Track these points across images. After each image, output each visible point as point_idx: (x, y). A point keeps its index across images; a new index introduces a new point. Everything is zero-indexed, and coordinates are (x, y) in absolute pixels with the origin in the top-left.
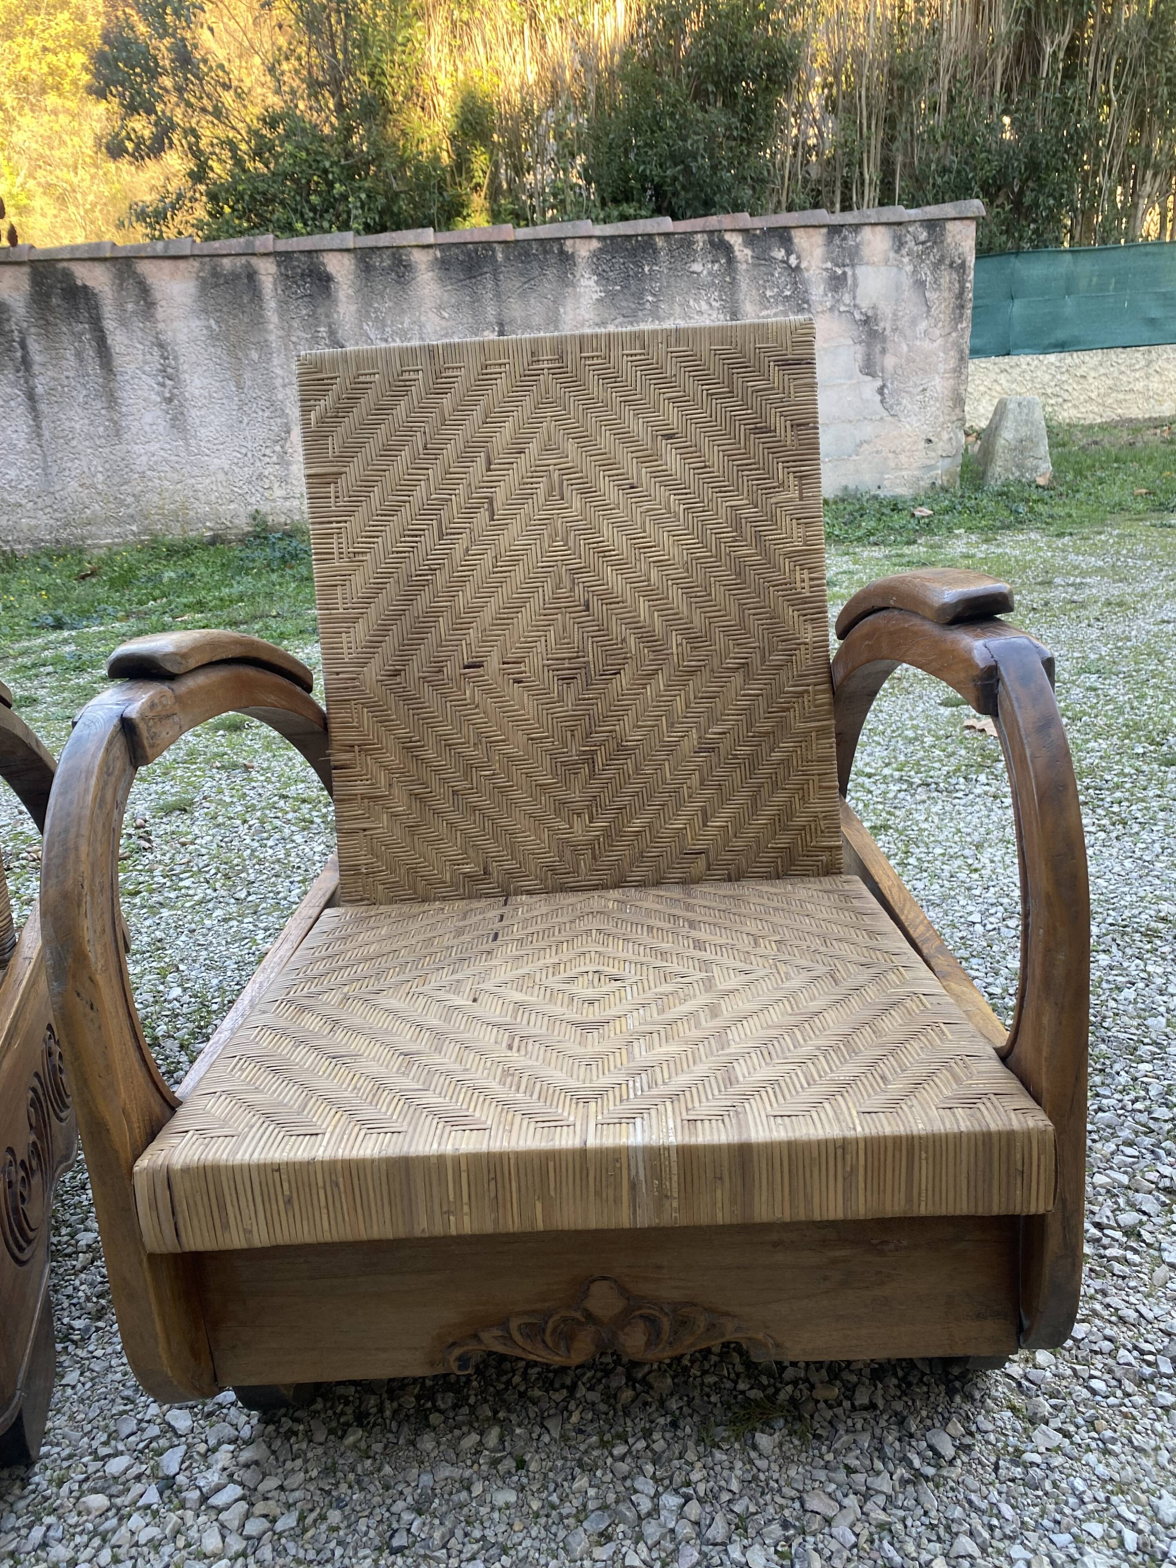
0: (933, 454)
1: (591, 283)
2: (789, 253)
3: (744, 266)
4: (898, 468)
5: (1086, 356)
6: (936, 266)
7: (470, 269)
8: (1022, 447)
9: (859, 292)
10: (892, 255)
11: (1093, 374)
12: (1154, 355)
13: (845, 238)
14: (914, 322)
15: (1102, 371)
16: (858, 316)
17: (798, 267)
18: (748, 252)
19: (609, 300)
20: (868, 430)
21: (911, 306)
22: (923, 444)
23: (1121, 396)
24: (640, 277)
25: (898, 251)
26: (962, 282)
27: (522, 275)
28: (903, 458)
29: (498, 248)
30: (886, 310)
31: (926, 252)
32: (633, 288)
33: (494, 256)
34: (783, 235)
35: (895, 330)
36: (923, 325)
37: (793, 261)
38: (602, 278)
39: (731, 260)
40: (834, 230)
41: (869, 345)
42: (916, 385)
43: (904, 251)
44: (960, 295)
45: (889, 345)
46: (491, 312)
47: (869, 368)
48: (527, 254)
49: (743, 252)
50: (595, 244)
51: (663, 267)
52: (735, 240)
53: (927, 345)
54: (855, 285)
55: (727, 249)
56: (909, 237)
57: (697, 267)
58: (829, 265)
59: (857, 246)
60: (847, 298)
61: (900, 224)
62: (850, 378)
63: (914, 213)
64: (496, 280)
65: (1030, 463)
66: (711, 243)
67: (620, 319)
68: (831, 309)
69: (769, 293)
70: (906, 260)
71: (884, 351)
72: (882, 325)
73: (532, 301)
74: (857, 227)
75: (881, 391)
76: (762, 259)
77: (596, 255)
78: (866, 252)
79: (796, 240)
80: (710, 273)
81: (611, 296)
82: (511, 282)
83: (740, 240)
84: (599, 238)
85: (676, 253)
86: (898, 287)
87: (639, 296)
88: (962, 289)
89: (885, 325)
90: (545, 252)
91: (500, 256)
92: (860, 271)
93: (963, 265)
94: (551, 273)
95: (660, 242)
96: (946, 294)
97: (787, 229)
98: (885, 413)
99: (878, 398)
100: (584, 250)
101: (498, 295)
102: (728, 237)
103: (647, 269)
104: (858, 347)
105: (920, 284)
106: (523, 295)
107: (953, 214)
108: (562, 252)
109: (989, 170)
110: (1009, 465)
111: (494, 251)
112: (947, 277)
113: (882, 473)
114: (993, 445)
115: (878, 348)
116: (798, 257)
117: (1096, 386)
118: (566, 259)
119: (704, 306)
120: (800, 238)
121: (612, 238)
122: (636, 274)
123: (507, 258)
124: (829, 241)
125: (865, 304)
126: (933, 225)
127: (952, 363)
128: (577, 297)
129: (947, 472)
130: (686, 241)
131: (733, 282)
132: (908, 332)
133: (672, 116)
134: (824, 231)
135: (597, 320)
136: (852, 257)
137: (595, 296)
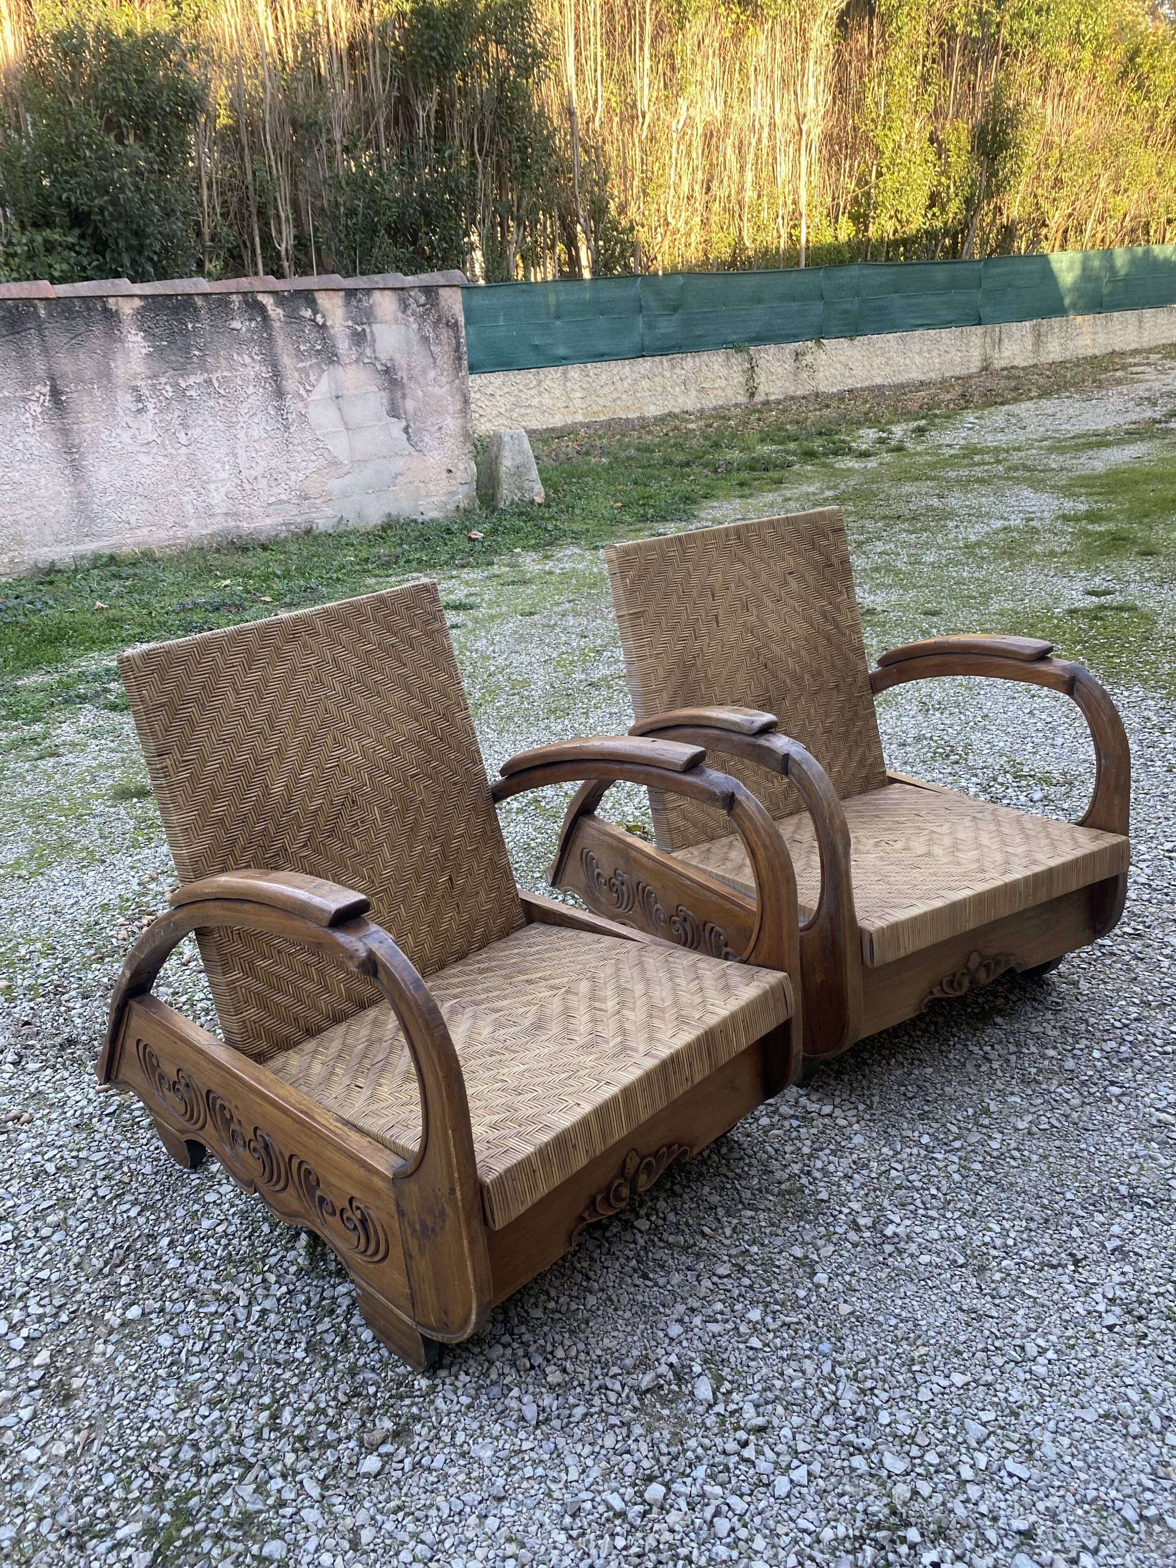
0: (453, 482)
1: (139, 339)
2: (316, 313)
3: (278, 324)
4: (428, 495)
5: (491, 377)
6: (436, 324)
7: (13, 324)
8: (519, 472)
9: (377, 345)
10: (400, 315)
11: (499, 392)
12: (542, 376)
13: (360, 301)
14: (424, 372)
15: (506, 390)
16: (379, 367)
17: (324, 325)
18: (279, 311)
19: (157, 354)
20: (400, 464)
21: (420, 360)
22: (445, 474)
23: (523, 411)
24: (185, 334)
25: (404, 312)
26: (457, 338)
27: (68, 331)
28: (432, 487)
29: (40, 305)
30: (401, 361)
31: (427, 312)
32: (179, 344)
33: (36, 312)
34: (308, 297)
35: (410, 378)
36: (432, 374)
37: (319, 319)
38: (149, 334)
39: (266, 318)
40: (350, 293)
41: (391, 391)
42: (433, 425)
43: (409, 312)
44: (457, 349)
45: (407, 391)
46: (40, 367)
47: (394, 411)
48: (70, 311)
49: (275, 312)
50: (138, 303)
51: (204, 324)
52: (267, 300)
53: (437, 390)
54: (374, 341)
55: (261, 309)
56: (411, 301)
57: (236, 324)
58: (350, 323)
59: (371, 307)
60: (368, 352)
61: (402, 289)
62: (380, 420)
63: (410, 280)
64: (42, 336)
65: (527, 485)
66: (246, 302)
67: (172, 372)
68: (357, 361)
69: (302, 348)
70: (411, 319)
71: (404, 396)
72: (399, 374)
73: (82, 356)
74: (369, 291)
75: (406, 430)
76: (293, 317)
77: (138, 312)
78: (379, 312)
79: (319, 301)
80: (248, 330)
81: (160, 350)
82: (57, 338)
83: (271, 301)
84: (140, 296)
85: (215, 312)
86: (408, 342)
87: (186, 350)
88: (458, 343)
89: (402, 374)
90: (89, 309)
91: (42, 313)
92: (376, 328)
93: (456, 323)
94: (98, 329)
95: (199, 302)
96: (446, 348)
97: (311, 291)
98: (412, 449)
99: (405, 436)
100: (128, 308)
101: (45, 350)
102: (260, 297)
103: (190, 326)
104: (383, 393)
105: (425, 339)
106: (71, 350)
107: (443, 282)
108: (106, 309)
109: (391, 215)
110: (513, 487)
111: (35, 307)
112: (445, 334)
113: (416, 500)
114: (497, 471)
115: (399, 394)
116: (324, 316)
117: (503, 403)
118: (111, 317)
119: (247, 360)
120: (322, 299)
121: (153, 296)
122: (181, 330)
123: (50, 315)
124: (348, 304)
125: (383, 357)
126: (429, 291)
127: (459, 406)
128: (127, 352)
129: (467, 496)
130: (223, 299)
131: (270, 338)
132: (421, 379)
133: (89, 146)
134: (342, 293)
135: (149, 373)
136: (366, 316)
137: (144, 351)
